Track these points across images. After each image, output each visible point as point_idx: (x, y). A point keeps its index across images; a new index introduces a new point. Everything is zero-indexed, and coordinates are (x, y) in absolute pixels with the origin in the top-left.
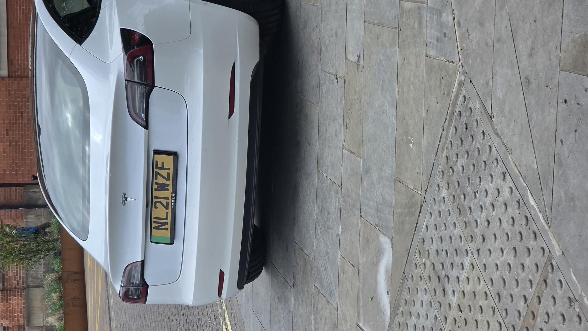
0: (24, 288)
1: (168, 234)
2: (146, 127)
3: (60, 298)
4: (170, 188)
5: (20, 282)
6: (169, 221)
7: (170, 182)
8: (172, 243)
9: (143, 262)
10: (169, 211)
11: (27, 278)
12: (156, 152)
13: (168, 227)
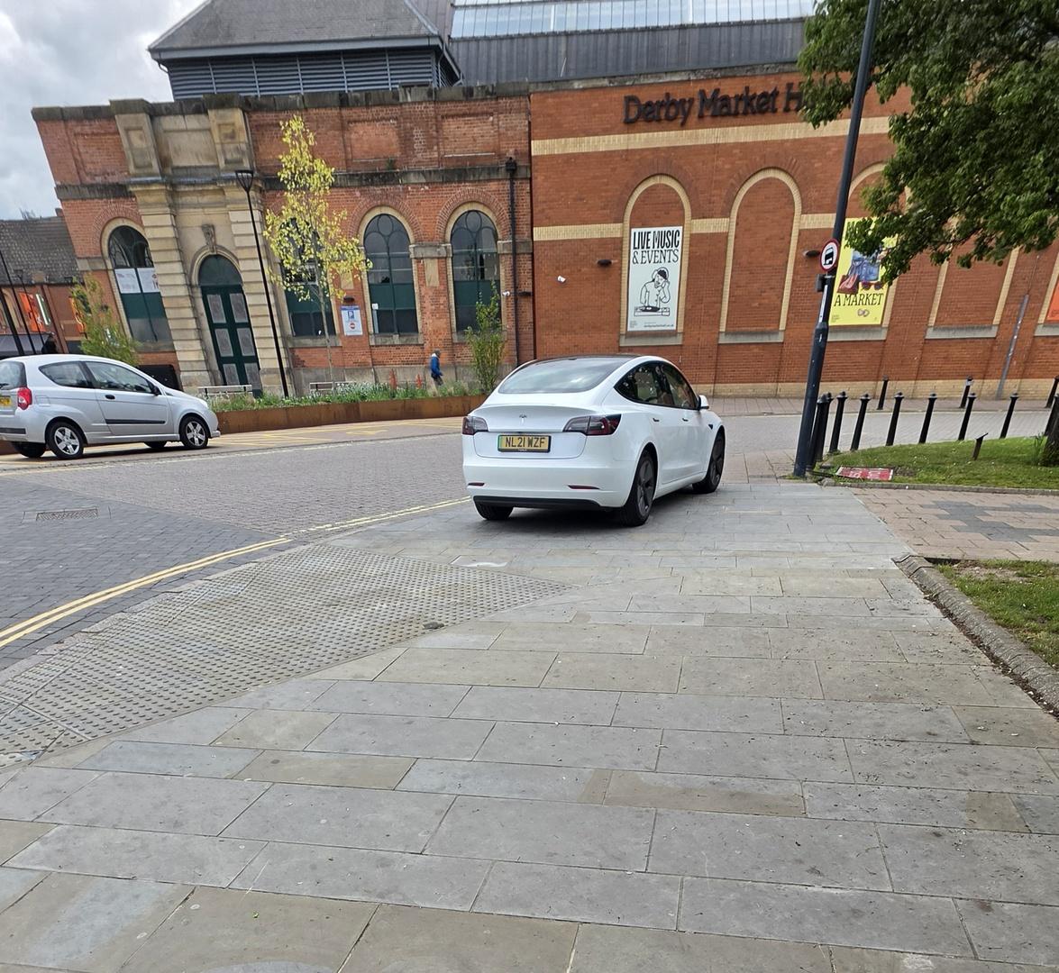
0: (454, 363)
1: (504, 447)
2: (564, 431)
3: (450, 394)
4: (530, 448)
5: (459, 360)
6: (511, 448)
7: (533, 448)
8: (499, 450)
9: (487, 431)
10: (517, 448)
11: (463, 366)
12: (550, 438)
13: (508, 447)
